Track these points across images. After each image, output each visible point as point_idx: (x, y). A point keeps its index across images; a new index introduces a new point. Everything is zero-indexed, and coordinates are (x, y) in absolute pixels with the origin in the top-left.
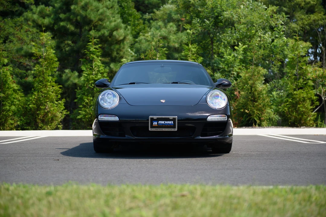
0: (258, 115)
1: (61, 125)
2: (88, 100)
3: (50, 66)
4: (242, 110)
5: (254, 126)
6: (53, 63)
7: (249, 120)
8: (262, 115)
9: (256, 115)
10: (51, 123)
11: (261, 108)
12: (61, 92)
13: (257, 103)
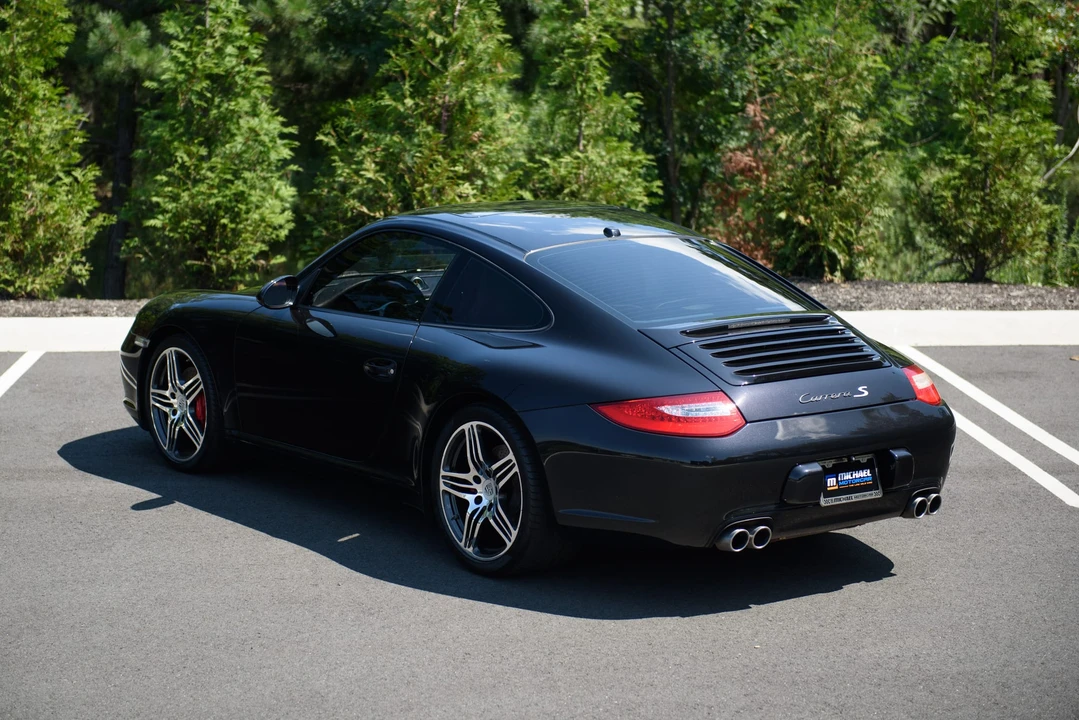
0: (842, 234)
1: (84, 264)
2: (190, 155)
3: (39, 36)
4: (783, 215)
5: (829, 276)
6: (52, 28)
7: (807, 255)
8: (857, 233)
9: (838, 235)
10: (49, 261)
11: (856, 207)
12: (81, 141)
13: (844, 191)
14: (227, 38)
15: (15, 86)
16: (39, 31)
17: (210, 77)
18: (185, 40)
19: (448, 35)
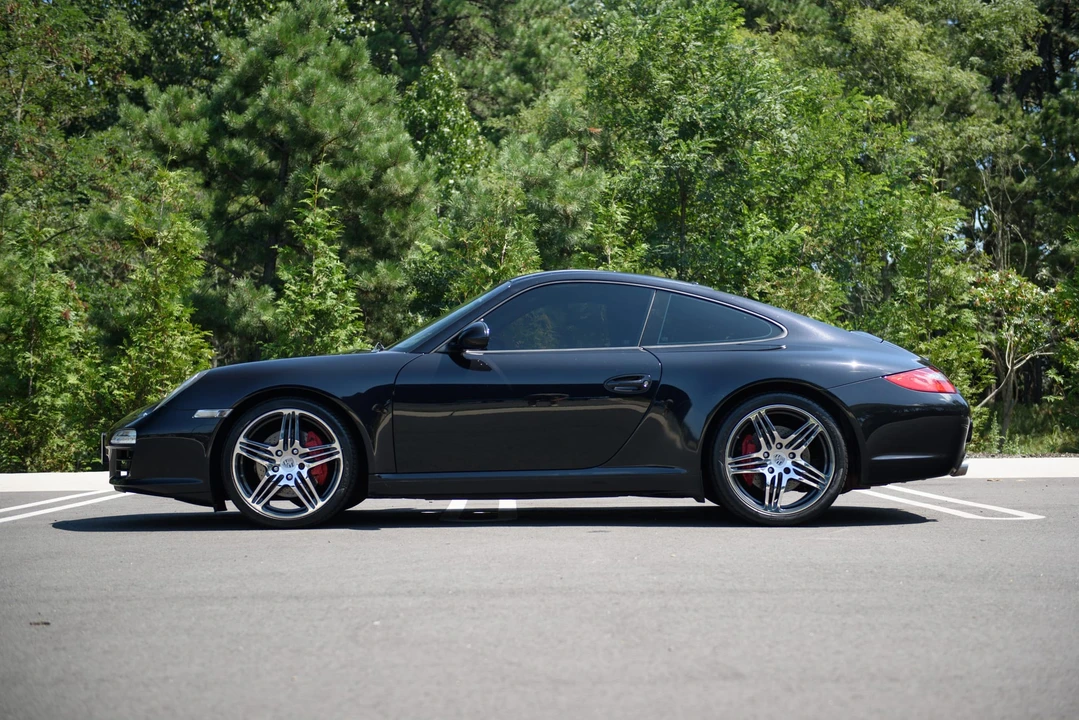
14: (329, 284)
15: (156, 306)
16: (177, 266)
17: (314, 312)
18: (295, 285)
19: (497, 267)
